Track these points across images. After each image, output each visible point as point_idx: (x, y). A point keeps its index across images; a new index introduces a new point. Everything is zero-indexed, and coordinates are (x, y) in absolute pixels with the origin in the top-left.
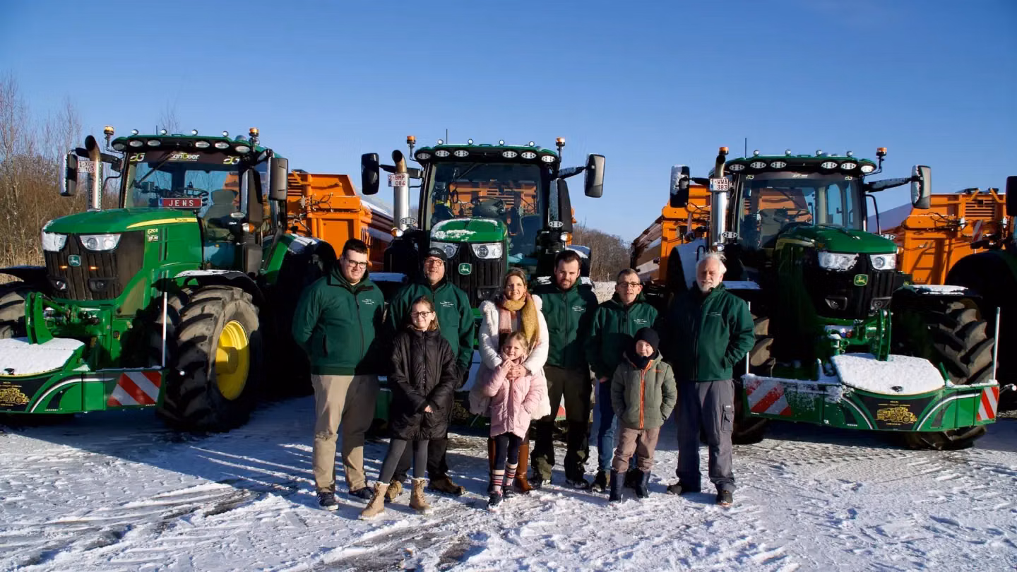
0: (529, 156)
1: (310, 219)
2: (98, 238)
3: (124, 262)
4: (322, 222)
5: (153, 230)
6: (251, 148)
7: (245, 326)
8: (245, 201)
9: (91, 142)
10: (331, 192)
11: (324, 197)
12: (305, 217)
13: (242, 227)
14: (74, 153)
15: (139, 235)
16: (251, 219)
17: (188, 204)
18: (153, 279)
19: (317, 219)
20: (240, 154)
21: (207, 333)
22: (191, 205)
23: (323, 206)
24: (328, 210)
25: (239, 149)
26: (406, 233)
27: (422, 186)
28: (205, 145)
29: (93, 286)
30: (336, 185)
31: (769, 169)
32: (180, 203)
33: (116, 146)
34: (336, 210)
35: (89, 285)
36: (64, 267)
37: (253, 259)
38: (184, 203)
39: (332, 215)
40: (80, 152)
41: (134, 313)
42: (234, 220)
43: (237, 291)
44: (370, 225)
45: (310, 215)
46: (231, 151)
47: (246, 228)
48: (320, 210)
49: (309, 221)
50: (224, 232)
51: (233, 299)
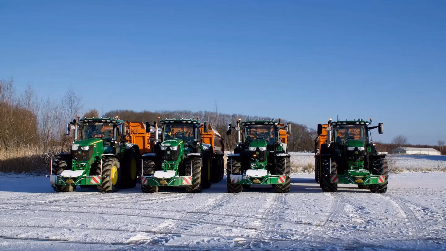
0: (189, 122)
1: (131, 136)
2: (85, 147)
3: (90, 152)
4: (134, 137)
5: (95, 144)
6: (116, 121)
7: (117, 167)
8: (115, 135)
9: (75, 121)
10: (138, 128)
11: (135, 129)
12: (129, 136)
13: (115, 142)
14: (70, 124)
15: (93, 146)
16: (117, 140)
17: (100, 136)
18: (95, 156)
19: (133, 136)
20: (113, 123)
21: (109, 168)
22: (101, 137)
23: (134, 132)
24: (137, 133)
25: (113, 122)
26: (157, 143)
27: (162, 130)
28: (105, 121)
29: (83, 158)
30: (139, 126)
31: (251, 124)
32: (98, 136)
33: (81, 121)
34: (139, 133)
35: (82, 158)
36: (77, 154)
37: (118, 150)
38: (99, 136)
39: (138, 135)
40: (71, 123)
41: (91, 164)
42: (113, 140)
43: (115, 159)
44: (150, 137)
45: (131, 135)
46: (111, 122)
47: (116, 142)
48: (134, 133)
49: (130, 137)
50: (108, 143)
51: (115, 161)
